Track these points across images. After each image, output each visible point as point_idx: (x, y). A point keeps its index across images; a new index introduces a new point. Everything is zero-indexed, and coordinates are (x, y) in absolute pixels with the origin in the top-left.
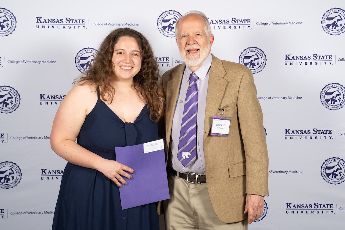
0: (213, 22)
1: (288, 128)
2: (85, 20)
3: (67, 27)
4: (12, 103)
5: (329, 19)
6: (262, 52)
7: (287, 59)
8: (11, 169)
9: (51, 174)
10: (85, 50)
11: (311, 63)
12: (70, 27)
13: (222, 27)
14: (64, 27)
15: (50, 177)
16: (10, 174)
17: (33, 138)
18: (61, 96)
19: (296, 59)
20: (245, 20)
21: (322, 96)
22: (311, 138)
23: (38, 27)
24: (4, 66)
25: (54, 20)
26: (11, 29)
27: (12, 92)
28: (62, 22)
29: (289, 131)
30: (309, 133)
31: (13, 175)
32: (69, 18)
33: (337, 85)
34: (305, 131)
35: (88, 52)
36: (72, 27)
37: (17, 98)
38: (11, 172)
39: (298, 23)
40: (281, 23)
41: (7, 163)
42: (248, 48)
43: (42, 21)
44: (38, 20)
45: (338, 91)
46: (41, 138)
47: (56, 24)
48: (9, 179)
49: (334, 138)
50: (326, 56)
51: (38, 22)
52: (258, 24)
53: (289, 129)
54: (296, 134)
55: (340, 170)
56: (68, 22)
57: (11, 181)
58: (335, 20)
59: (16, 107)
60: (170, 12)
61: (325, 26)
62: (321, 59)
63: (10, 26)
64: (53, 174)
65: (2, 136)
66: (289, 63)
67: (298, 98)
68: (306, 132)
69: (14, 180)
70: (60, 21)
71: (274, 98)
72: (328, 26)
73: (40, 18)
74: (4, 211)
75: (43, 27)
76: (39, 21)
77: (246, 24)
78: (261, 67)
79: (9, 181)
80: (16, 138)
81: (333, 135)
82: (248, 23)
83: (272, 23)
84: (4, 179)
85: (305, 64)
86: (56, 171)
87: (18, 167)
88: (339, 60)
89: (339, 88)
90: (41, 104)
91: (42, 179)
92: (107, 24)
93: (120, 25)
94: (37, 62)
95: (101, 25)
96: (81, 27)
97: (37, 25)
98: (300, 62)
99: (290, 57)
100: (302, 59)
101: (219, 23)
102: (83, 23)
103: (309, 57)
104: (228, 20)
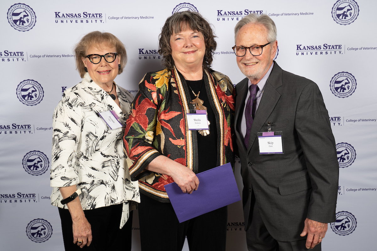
0: (226, 14)
3: (84, 21)
4: (36, 96)
5: (339, 9)
7: (299, 49)
8: (39, 158)
11: (321, 53)
12: (87, 22)
13: (235, 18)
14: (82, 21)
16: (38, 162)
19: (307, 49)
21: (332, 85)
23: (57, 22)
24: (26, 60)
25: (72, 15)
26: (32, 25)
27: (36, 85)
28: (80, 17)
31: (41, 163)
32: (86, 13)
33: (347, 73)
36: (90, 21)
37: (41, 91)
38: (39, 160)
39: (309, 14)
40: (293, 14)
41: (35, 152)
43: (61, 16)
44: (57, 14)
45: (347, 79)
47: (74, 18)
48: (38, 167)
49: (342, 124)
50: (336, 46)
51: (56, 17)
52: (270, 15)
55: (348, 155)
56: (85, 16)
57: (40, 169)
58: (345, 10)
59: (40, 100)
60: (184, 4)
61: (335, 16)
62: (332, 49)
63: (30, 21)
65: (29, 127)
66: (300, 53)
69: (43, 167)
70: (77, 16)
72: (338, 16)
73: (59, 13)
74: (35, 196)
75: (62, 22)
76: (58, 16)
79: (37, 169)
80: (41, 129)
81: (341, 122)
82: (260, 14)
83: (284, 14)
84: (33, 166)
85: (316, 53)
87: (46, 155)
88: (349, 49)
89: (348, 76)
92: (124, 18)
93: (136, 18)
94: (58, 56)
95: (118, 18)
96: (98, 21)
97: (56, 20)
98: (311, 52)
99: (302, 47)
100: (313, 49)
101: (233, 15)
102: (100, 17)
103: (320, 47)
104: (241, 12)
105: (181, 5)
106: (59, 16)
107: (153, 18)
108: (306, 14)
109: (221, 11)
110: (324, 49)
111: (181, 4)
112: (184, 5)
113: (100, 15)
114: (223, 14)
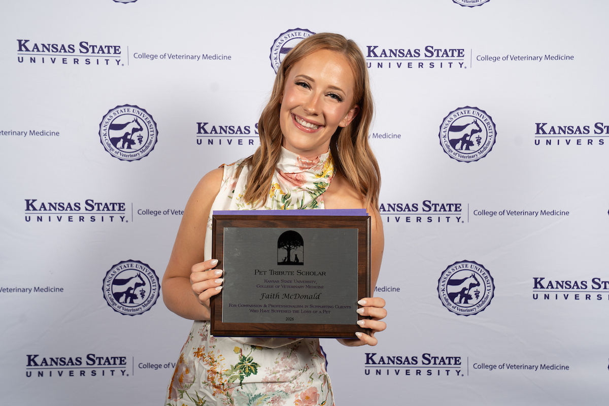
0: (385, 54)
1: (539, 276)
2: (119, 47)
3: (82, 60)
6: (487, 117)
7: (541, 131)
9: (47, 365)
10: (119, 109)
11: (590, 142)
12: (88, 62)
13: (405, 64)
14: (76, 61)
15: (46, 372)
17: (11, 290)
18: (69, 204)
19: (559, 133)
20: (453, 50)
22: (588, 297)
23: (21, 60)
25: (55, 46)
28: (72, 51)
29: (541, 282)
30: (584, 287)
32: (87, 43)
34: (576, 282)
35: (127, 113)
36: (93, 60)
39: (563, 58)
40: (529, 58)
42: (459, 109)
43: (31, 48)
44: (22, 45)
46: (28, 290)
47: (60, 54)
51: (20, 50)
52: (479, 58)
53: (542, 279)
54: (557, 288)
56: (85, 51)
60: (298, 31)
64: (51, 365)
66: (543, 141)
67: (561, 213)
68: (577, 285)
70: (67, 49)
71: (510, 213)
73: (26, 41)
75: (33, 60)
76: (23, 48)
77: (456, 58)
78: (485, 149)
82: (459, 56)
83: (509, 57)
85: (578, 142)
86: (57, 358)
90: (28, 219)
91: (29, 375)
92: (167, 56)
93: (193, 57)
94: (19, 133)
95: (154, 57)
96: (112, 61)
97: (19, 56)
98: (566, 138)
99: (547, 129)
100: (571, 132)
101: (399, 56)
102: (115, 53)
103: (586, 129)
104: (417, 51)
105: (290, 33)
106: (26, 47)
107: (229, 58)
108: (558, 58)
109: (375, 47)
110: (595, 133)
111: (290, 30)
112: (297, 34)
113: (117, 48)
114: (379, 54)
